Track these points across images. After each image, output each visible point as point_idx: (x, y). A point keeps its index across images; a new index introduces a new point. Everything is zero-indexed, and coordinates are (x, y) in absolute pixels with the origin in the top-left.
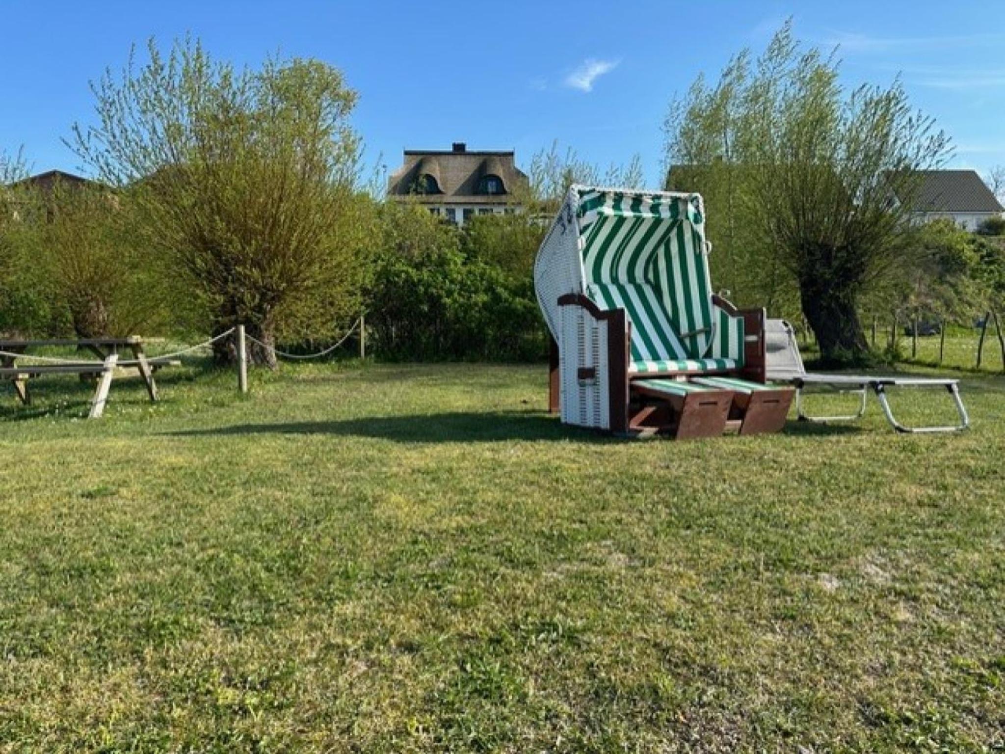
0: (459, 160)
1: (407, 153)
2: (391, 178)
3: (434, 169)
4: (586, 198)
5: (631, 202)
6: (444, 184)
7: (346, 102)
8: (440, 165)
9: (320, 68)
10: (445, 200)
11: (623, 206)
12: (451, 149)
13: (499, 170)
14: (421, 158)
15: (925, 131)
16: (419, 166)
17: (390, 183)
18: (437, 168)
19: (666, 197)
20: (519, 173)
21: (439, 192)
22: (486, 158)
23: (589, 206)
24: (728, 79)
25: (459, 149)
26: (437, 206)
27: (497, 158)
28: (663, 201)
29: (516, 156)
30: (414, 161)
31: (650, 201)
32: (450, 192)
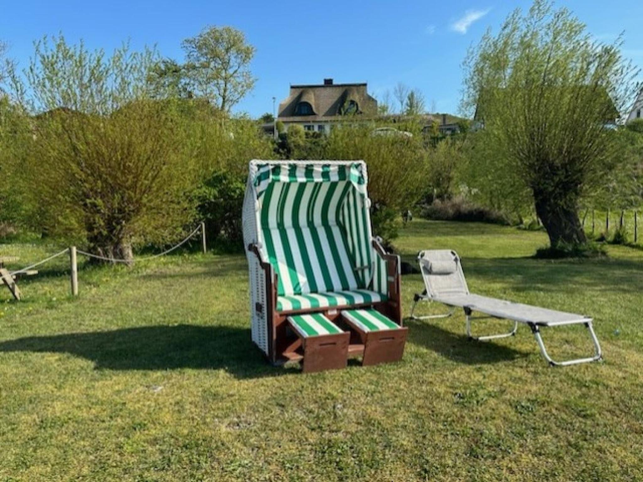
0: (328, 91)
1: (292, 87)
2: (281, 105)
3: (310, 98)
4: (262, 170)
5: (304, 171)
6: (317, 108)
7: (246, 55)
8: (315, 95)
9: (228, 31)
10: (318, 119)
11: (297, 174)
12: (322, 83)
13: (355, 97)
14: (303, 90)
15: (632, 77)
16: (300, 96)
17: (280, 108)
18: (313, 96)
19: (334, 166)
20: (370, 98)
21: (314, 114)
22: (347, 89)
23: (263, 177)
24: (507, 31)
25: (328, 83)
26: (311, 124)
27: (355, 88)
28: (331, 168)
29: (368, 86)
30: (297, 93)
31: (321, 170)
32: (321, 114)
